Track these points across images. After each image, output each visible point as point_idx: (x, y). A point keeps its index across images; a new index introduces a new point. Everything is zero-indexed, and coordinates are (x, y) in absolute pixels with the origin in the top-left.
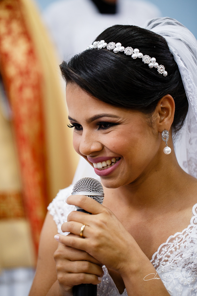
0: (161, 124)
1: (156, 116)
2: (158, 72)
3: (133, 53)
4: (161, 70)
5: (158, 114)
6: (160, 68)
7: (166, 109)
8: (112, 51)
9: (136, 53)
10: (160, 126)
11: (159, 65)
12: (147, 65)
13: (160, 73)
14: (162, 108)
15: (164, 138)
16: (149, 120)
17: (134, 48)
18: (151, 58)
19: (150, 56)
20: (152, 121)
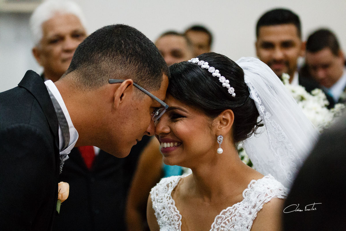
0: (219, 130)
1: (216, 122)
2: (228, 91)
3: (214, 72)
4: (231, 91)
5: (219, 122)
6: (231, 89)
7: (227, 120)
8: (200, 66)
9: (216, 73)
10: (218, 131)
11: (231, 87)
12: (221, 83)
13: (229, 92)
14: (224, 119)
15: (219, 141)
16: (210, 123)
17: (216, 69)
18: (226, 79)
19: (225, 78)
20: (212, 124)
